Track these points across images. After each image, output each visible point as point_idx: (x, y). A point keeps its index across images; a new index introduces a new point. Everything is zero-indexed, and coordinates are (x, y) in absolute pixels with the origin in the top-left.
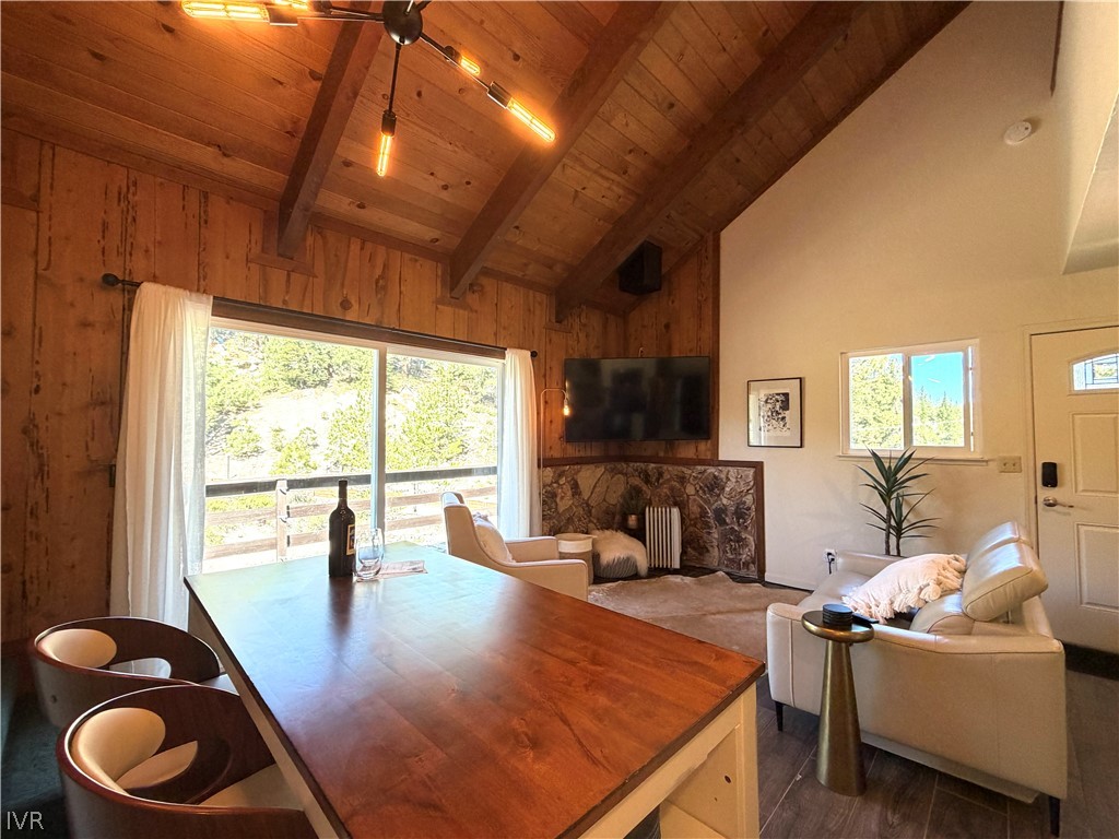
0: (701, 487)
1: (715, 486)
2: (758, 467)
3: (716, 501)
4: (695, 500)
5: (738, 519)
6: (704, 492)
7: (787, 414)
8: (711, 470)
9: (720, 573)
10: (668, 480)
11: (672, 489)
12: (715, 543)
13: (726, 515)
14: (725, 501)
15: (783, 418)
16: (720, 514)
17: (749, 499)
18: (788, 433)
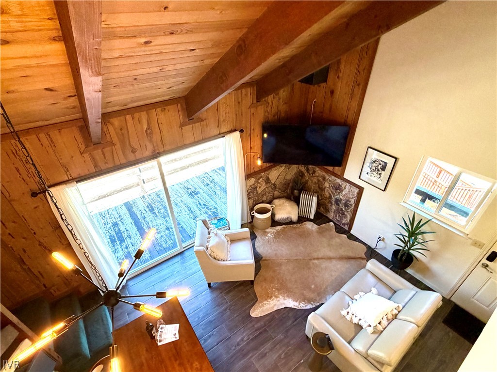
0: (332, 186)
1: (338, 188)
2: (361, 189)
3: (337, 195)
4: (328, 190)
5: (345, 207)
6: (333, 188)
7: (383, 173)
8: (338, 181)
9: (332, 224)
10: (317, 176)
11: (318, 181)
12: (333, 211)
13: (341, 203)
14: (341, 197)
15: (380, 174)
16: (338, 201)
17: (352, 201)
18: (380, 182)
